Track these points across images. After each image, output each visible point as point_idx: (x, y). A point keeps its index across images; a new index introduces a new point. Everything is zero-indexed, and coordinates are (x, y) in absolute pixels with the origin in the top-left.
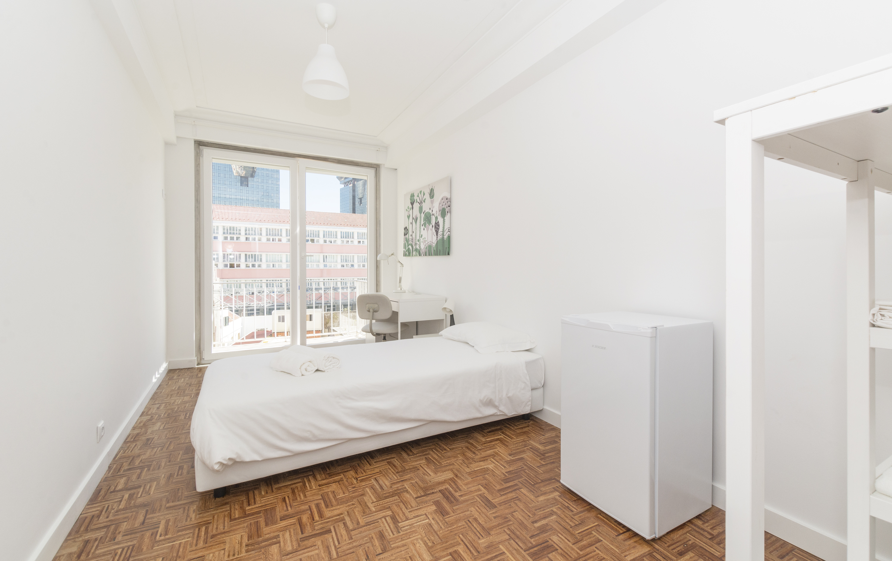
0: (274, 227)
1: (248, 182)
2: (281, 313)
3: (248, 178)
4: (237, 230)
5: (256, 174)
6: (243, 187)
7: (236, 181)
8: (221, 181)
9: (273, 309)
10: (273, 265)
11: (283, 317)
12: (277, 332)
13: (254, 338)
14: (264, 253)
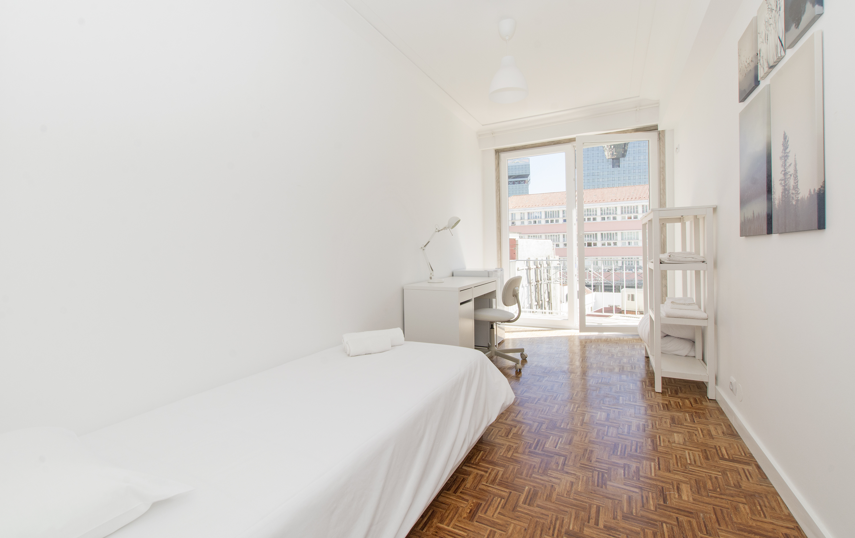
0: (629, 205)
1: (619, 163)
2: (631, 291)
3: (619, 159)
4: (593, 212)
5: (627, 153)
6: (615, 169)
7: (608, 164)
8: (595, 167)
9: (623, 287)
10: (629, 243)
11: (633, 296)
12: (626, 311)
13: (602, 312)
14: (619, 231)
